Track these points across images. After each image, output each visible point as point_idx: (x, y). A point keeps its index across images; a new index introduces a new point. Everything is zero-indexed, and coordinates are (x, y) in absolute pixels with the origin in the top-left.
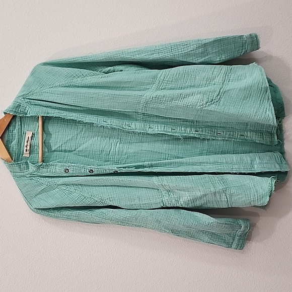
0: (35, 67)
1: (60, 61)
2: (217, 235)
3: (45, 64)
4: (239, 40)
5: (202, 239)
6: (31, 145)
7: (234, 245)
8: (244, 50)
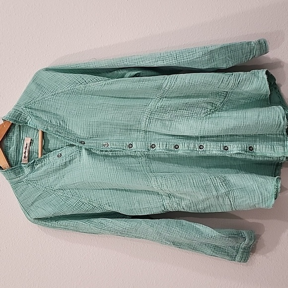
0: (37, 73)
1: (63, 66)
2: (220, 248)
3: (47, 70)
4: (247, 46)
5: (205, 251)
6: (29, 151)
7: (238, 258)
8: (252, 56)
